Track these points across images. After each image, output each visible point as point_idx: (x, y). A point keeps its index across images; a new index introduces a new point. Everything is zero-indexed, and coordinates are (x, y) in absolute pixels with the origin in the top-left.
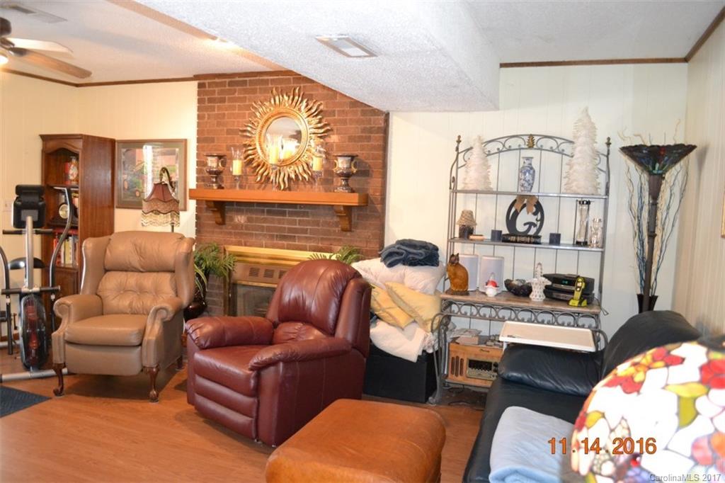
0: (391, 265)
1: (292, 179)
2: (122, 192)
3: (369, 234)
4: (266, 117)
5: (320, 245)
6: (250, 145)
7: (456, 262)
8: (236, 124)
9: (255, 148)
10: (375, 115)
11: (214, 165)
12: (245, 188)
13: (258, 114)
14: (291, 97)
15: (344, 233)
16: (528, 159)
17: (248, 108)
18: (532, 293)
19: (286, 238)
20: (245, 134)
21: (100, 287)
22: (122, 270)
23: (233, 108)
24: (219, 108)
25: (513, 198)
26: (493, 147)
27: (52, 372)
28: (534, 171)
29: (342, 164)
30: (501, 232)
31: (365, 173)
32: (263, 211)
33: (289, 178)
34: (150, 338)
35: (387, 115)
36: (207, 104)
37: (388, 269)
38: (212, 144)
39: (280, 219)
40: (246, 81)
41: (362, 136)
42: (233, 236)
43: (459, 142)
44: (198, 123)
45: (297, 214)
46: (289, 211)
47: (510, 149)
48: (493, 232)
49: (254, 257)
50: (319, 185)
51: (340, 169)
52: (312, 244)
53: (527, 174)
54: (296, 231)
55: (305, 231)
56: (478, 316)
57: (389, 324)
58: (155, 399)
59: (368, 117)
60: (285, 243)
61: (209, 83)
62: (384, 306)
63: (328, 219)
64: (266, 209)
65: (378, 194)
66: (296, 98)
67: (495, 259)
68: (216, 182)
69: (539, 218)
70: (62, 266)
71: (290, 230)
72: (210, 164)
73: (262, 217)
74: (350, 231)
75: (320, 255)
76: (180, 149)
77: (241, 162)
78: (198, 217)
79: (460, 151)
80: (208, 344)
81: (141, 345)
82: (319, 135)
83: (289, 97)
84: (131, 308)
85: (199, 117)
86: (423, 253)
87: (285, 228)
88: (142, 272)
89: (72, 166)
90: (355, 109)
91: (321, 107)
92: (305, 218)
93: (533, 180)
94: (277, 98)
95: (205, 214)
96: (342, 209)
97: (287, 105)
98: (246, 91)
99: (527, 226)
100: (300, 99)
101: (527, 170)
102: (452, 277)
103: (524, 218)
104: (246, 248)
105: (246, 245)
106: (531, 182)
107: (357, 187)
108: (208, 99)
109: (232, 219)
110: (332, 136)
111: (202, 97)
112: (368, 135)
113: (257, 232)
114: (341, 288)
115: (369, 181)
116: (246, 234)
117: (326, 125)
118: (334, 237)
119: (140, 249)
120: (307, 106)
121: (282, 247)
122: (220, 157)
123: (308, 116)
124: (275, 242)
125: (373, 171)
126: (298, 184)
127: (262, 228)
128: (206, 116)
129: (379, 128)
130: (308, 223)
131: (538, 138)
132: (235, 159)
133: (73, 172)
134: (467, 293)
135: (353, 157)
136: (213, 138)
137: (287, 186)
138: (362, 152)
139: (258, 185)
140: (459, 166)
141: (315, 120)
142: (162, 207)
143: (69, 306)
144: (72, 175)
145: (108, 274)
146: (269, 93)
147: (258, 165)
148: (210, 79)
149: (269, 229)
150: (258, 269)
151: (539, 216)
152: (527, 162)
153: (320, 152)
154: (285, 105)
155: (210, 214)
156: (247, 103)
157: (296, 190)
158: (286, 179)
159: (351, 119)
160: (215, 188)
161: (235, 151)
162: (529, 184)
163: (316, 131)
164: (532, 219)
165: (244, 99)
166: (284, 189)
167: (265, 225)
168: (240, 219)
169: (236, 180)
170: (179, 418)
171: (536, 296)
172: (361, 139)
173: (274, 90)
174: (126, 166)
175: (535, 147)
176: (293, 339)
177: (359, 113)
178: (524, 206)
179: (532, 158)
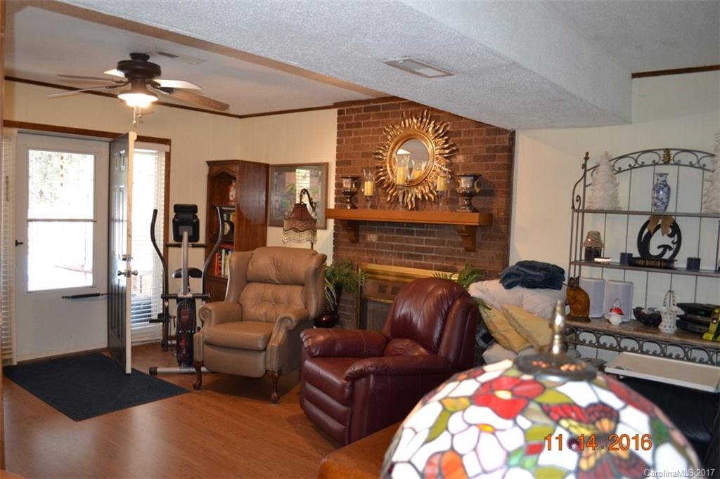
0: (508, 287)
1: (419, 199)
2: (274, 212)
3: (493, 254)
4: (396, 140)
5: (445, 264)
6: (381, 167)
7: (576, 285)
8: (370, 147)
9: (386, 170)
10: (500, 134)
11: (349, 186)
12: (377, 208)
13: (389, 137)
14: (420, 119)
15: (469, 253)
16: (661, 175)
17: (381, 131)
18: (661, 324)
19: (413, 257)
20: (377, 156)
21: (242, 295)
22: (261, 282)
23: (367, 132)
24: (356, 133)
25: (646, 218)
26: (624, 164)
27: (193, 370)
28: (669, 189)
29: (464, 184)
30: (631, 255)
31: (488, 192)
32: (393, 231)
33: (416, 199)
34: (273, 344)
35: (513, 133)
36: (345, 129)
37: (505, 291)
38: (349, 167)
39: (408, 238)
40: (379, 106)
41: (487, 155)
42: (366, 254)
43: (587, 158)
44: (338, 147)
45: (424, 234)
46: (417, 231)
47: (643, 165)
48: (623, 255)
49: (383, 275)
50: (443, 205)
51: (463, 188)
52: (438, 264)
53: (661, 192)
54: (423, 250)
55: (431, 250)
56: (618, 348)
57: (504, 347)
58: (275, 401)
59: (493, 136)
60: (413, 261)
61: (347, 110)
62: (500, 328)
63: (453, 239)
64: (395, 228)
65: (502, 214)
66: (425, 120)
67: (625, 284)
68: (350, 202)
69: (676, 240)
70: (222, 277)
71: (417, 249)
72: (344, 186)
73: (392, 236)
74: (473, 250)
75: (442, 274)
76: (322, 172)
77: (372, 183)
78: (335, 235)
79: (588, 169)
80: (318, 353)
81: (265, 350)
82: (446, 155)
83: (418, 119)
84: (266, 317)
85: (339, 142)
86: (542, 275)
87: (412, 247)
88: (278, 284)
89: (232, 188)
90: (480, 128)
91: (448, 128)
92: (431, 238)
93: (668, 198)
94: (407, 121)
95: (342, 233)
96: (464, 229)
97: (415, 127)
98: (380, 116)
99: (662, 249)
100: (428, 121)
101: (662, 186)
102: (572, 301)
103: (659, 240)
104: (377, 265)
105: (376, 263)
106: (665, 200)
107: (482, 206)
108: (347, 124)
109: (365, 237)
110: (457, 156)
111: (341, 123)
112: (492, 154)
113: (387, 251)
114: (446, 307)
115: (493, 200)
116: (377, 252)
117: (451, 146)
118: (458, 257)
119: (277, 263)
120: (434, 127)
121: (409, 266)
122: (354, 179)
123: (435, 138)
124: (403, 260)
125: (497, 191)
126: (425, 204)
127: (392, 247)
128: (345, 140)
129: (503, 147)
130: (434, 242)
131: (675, 152)
132: (367, 180)
133: (233, 193)
134: (588, 320)
135: (476, 177)
136: (350, 161)
137: (414, 206)
138: (486, 172)
139: (388, 205)
140: (587, 184)
141: (441, 141)
142: (300, 225)
143: (210, 311)
144: (232, 196)
145: (250, 284)
146: (399, 116)
147: (388, 186)
148: (348, 106)
149: (398, 248)
150: (386, 286)
151: (676, 239)
152: (661, 179)
153: (445, 172)
154: (414, 128)
155: (346, 233)
156: (381, 127)
157: (424, 210)
158: (413, 199)
159: (476, 139)
160: (349, 208)
161: (367, 173)
162: (663, 203)
163: (442, 151)
164: (668, 241)
165: (377, 124)
166: (412, 209)
167: (394, 243)
168: (372, 238)
169: (367, 200)
170: (291, 421)
171: (665, 326)
172: (485, 158)
173: (404, 113)
174: (278, 188)
175: (671, 162)
176: (400, 354)
177: (485, 133)
178: (658, 227)
179: (667, 174)
